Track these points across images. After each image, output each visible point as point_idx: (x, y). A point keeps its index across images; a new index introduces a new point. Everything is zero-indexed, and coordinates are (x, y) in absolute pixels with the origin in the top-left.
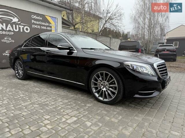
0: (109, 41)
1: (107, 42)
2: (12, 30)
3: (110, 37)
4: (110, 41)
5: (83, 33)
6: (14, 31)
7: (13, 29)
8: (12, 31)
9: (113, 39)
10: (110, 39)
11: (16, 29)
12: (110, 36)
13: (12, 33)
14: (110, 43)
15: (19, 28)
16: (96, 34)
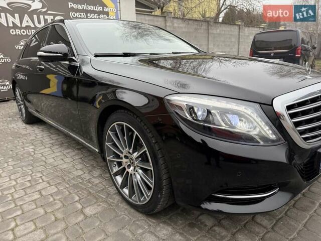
0: (237, 34)
1: (231, 35)
2: (33, 26)
3: (239, 25)
4: (239, 32)
5: (180, 21)
6: (36, 28)
7: (34, 23)
8: (33, 28)
9: (246, 29)
10: (240, 29)
11: (39, 22)
12: (240, 23)
13: (32, 31)
14: (239, 38)
15: (46, 20)
16: (208, 22)
